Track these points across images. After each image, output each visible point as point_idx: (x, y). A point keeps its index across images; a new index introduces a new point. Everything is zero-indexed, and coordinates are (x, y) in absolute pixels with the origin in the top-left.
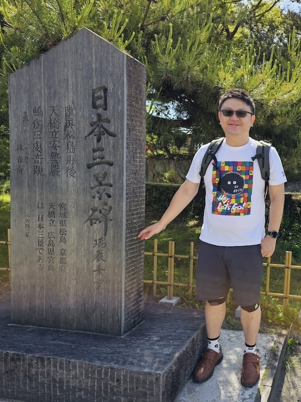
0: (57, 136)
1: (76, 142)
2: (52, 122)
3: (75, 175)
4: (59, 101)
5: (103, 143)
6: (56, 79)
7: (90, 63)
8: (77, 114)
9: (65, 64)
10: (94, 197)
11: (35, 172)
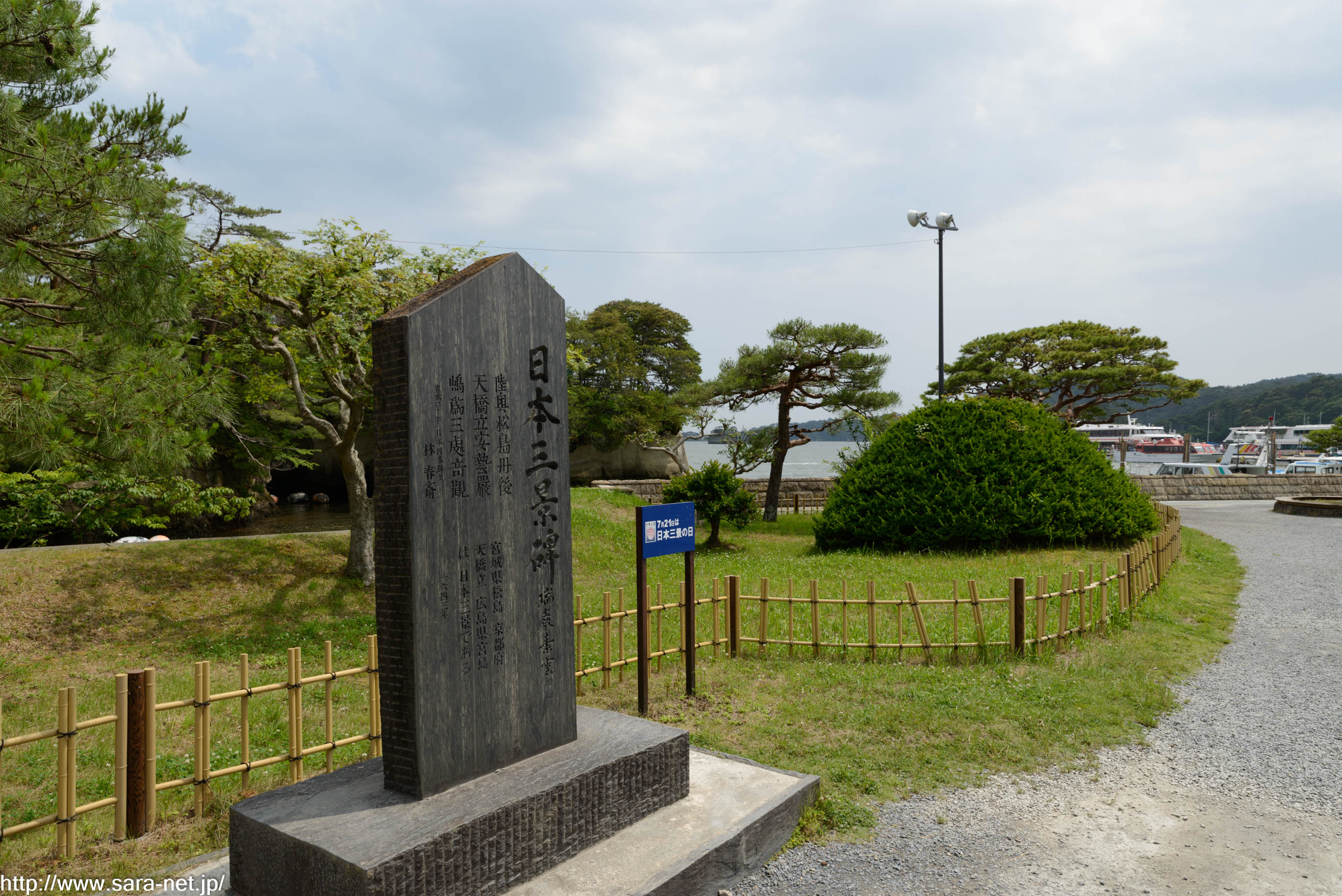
0: (486, 425)
1: (512, 434)
2: (478, 401)
3: (511, 490)
4: (487, 366)
5: (544, 436)
6: (483, 329)
7: (526, 310)
8: (511, 388)
9: (493, 305)
10: (536, 523)
11: (454, 493)
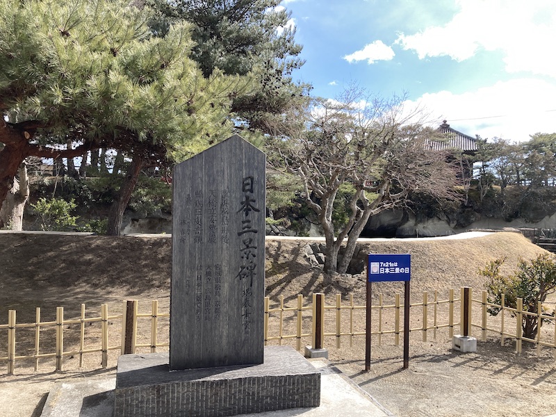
0: (215, 212)
2: (211, 201)
3: (228, 241)
4: (217, 186)
5: (250, 217)
6: (215, 170)
7: (241, 160)
8: (231, 195)
9: (221, 159)
10: (243, 258)
11: (196, 241)
